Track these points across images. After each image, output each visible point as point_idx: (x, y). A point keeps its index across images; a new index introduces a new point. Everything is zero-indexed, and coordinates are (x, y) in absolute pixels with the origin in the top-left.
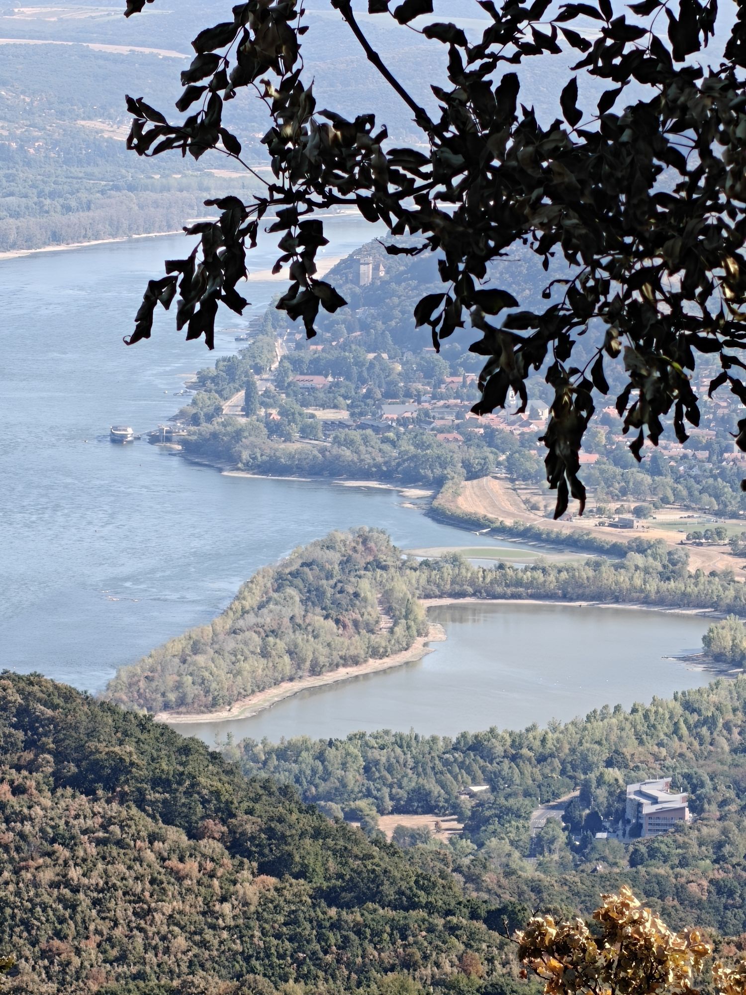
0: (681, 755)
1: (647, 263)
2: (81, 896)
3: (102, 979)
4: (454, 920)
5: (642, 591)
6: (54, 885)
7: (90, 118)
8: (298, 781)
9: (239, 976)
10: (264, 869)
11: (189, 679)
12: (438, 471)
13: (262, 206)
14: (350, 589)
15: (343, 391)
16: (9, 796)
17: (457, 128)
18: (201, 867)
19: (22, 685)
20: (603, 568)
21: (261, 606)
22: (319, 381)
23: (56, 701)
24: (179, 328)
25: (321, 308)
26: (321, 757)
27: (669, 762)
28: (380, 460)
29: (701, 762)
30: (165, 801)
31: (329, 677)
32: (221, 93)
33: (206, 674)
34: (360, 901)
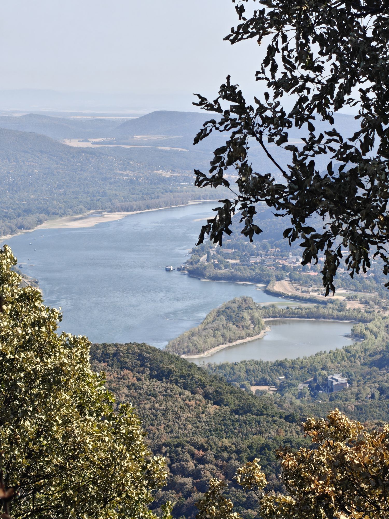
0: (345, 366)
1: (354, 218)
2: (159, 412)
3: (165, 438)
4: (275, 418)
5: (332, 315)
6: (150, 409)
7: (158, 170)
8: (225, 375)
9: (208, 437)
10: (215, 403)
11: (191, 344)
12: (268, 279)
13: (236, 202)
14: (241, 316)
15: (237, 254)
16: (136, 382)
17: (296, 177)
18: (196, 403)
19: (139, 347)
20: (320, 308)
21: (213, 321)
22: (230, 251)
23: (150, 352)
24: (211, 240)
25: (254, 233)
26: (232, 368)
27: (341, 369)
28: (249, 275)
29: (351, 368)
30: (184, 383)
31: (234, 343)
32: (223, 168)
33: (196, 343)
34: (245, 413)
